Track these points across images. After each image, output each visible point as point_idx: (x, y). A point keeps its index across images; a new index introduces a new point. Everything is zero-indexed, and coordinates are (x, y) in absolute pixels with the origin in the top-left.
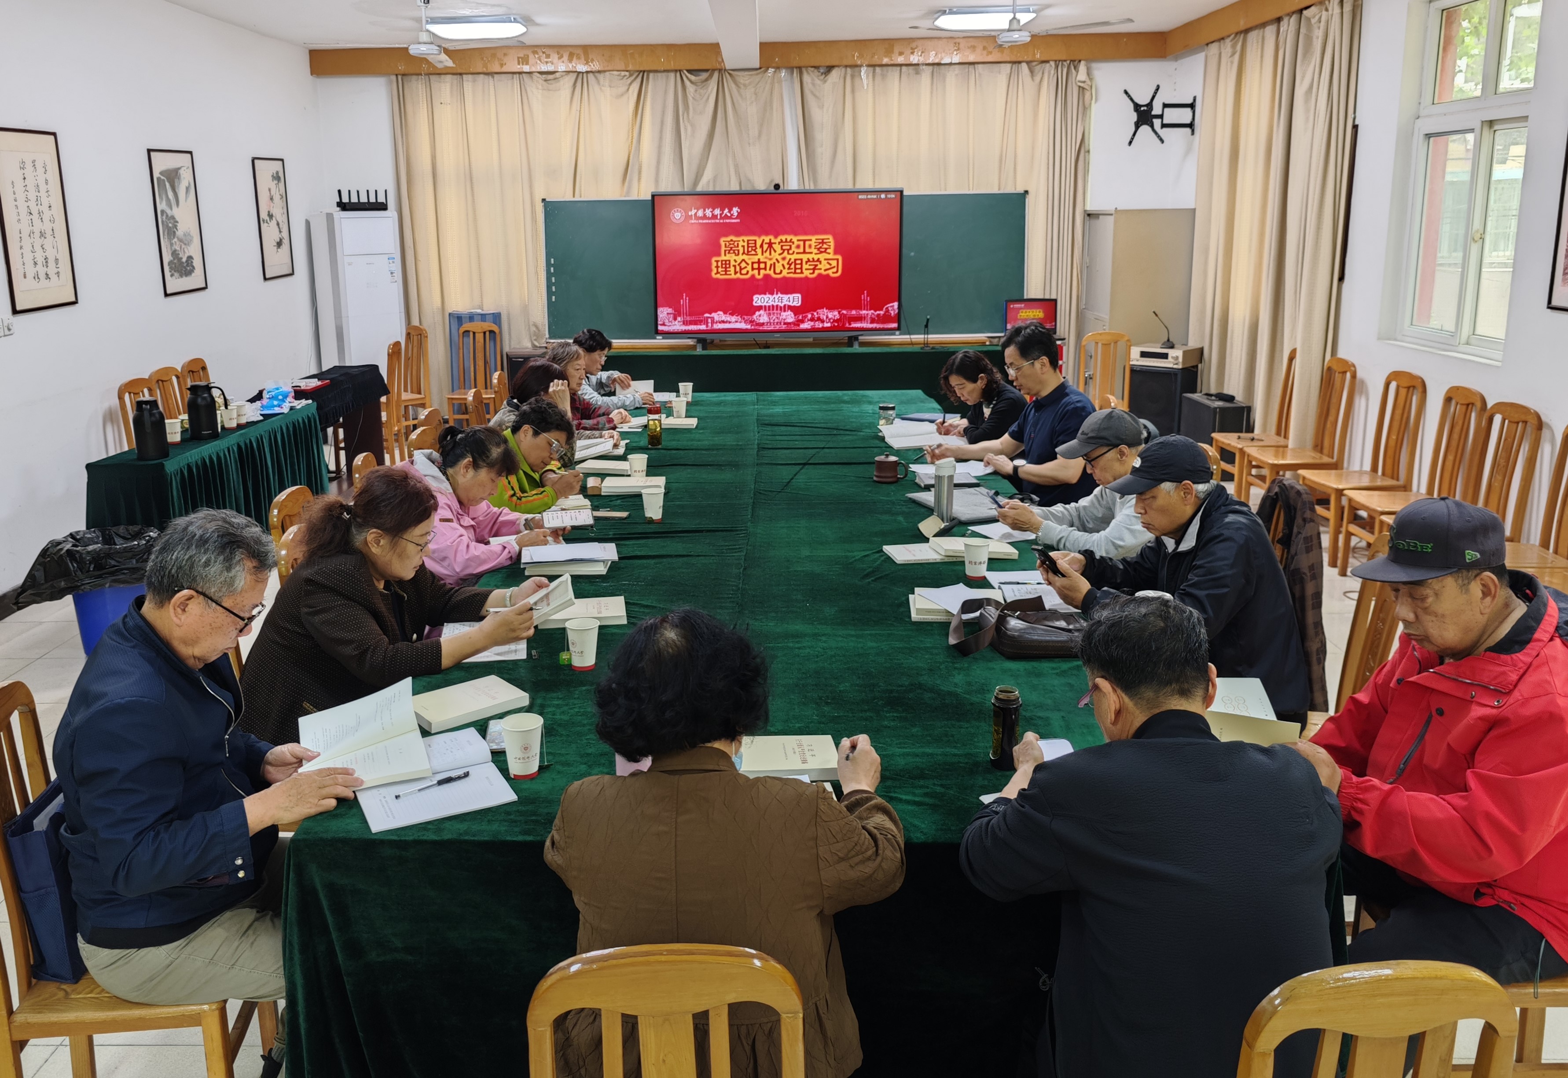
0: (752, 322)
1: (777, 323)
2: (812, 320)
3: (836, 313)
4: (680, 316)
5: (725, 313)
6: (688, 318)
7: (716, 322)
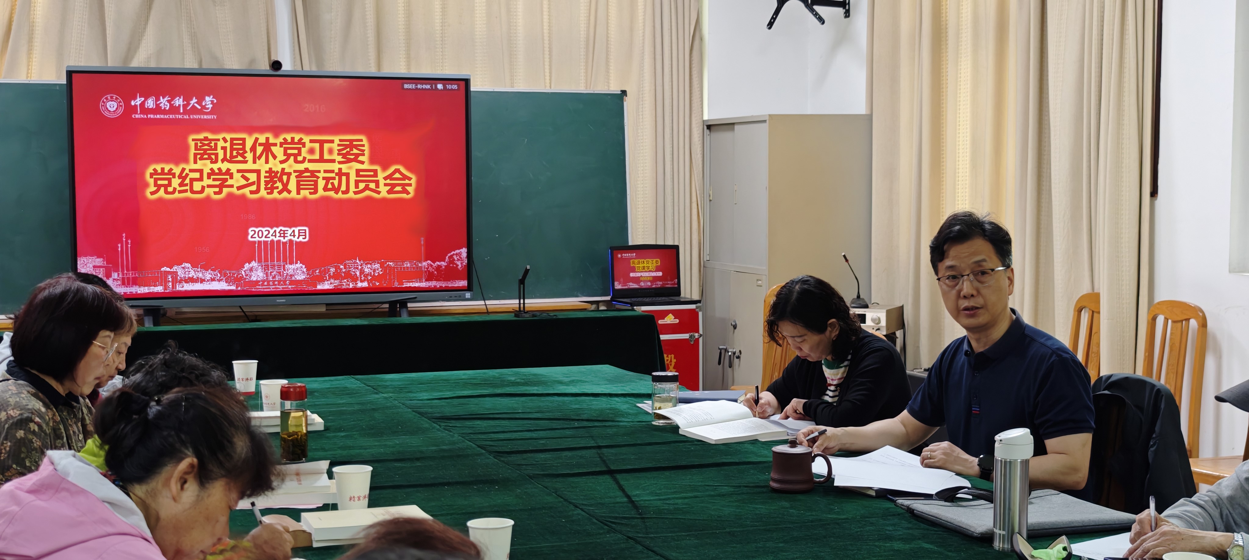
0: (237, 280)
1: (279, 281)
2: (336, 276)
3: (377, 266)
4: (116, 270)
5: (193, 266)
6: (131, 275)
7: (180, 282)
